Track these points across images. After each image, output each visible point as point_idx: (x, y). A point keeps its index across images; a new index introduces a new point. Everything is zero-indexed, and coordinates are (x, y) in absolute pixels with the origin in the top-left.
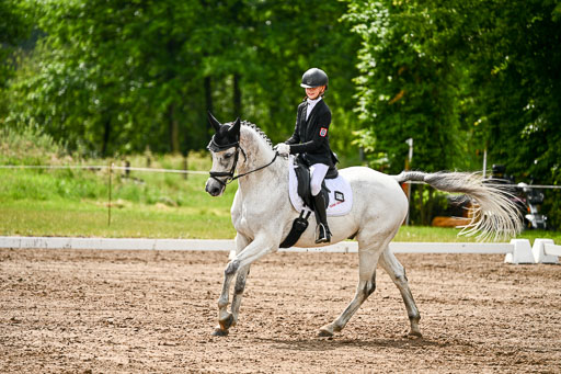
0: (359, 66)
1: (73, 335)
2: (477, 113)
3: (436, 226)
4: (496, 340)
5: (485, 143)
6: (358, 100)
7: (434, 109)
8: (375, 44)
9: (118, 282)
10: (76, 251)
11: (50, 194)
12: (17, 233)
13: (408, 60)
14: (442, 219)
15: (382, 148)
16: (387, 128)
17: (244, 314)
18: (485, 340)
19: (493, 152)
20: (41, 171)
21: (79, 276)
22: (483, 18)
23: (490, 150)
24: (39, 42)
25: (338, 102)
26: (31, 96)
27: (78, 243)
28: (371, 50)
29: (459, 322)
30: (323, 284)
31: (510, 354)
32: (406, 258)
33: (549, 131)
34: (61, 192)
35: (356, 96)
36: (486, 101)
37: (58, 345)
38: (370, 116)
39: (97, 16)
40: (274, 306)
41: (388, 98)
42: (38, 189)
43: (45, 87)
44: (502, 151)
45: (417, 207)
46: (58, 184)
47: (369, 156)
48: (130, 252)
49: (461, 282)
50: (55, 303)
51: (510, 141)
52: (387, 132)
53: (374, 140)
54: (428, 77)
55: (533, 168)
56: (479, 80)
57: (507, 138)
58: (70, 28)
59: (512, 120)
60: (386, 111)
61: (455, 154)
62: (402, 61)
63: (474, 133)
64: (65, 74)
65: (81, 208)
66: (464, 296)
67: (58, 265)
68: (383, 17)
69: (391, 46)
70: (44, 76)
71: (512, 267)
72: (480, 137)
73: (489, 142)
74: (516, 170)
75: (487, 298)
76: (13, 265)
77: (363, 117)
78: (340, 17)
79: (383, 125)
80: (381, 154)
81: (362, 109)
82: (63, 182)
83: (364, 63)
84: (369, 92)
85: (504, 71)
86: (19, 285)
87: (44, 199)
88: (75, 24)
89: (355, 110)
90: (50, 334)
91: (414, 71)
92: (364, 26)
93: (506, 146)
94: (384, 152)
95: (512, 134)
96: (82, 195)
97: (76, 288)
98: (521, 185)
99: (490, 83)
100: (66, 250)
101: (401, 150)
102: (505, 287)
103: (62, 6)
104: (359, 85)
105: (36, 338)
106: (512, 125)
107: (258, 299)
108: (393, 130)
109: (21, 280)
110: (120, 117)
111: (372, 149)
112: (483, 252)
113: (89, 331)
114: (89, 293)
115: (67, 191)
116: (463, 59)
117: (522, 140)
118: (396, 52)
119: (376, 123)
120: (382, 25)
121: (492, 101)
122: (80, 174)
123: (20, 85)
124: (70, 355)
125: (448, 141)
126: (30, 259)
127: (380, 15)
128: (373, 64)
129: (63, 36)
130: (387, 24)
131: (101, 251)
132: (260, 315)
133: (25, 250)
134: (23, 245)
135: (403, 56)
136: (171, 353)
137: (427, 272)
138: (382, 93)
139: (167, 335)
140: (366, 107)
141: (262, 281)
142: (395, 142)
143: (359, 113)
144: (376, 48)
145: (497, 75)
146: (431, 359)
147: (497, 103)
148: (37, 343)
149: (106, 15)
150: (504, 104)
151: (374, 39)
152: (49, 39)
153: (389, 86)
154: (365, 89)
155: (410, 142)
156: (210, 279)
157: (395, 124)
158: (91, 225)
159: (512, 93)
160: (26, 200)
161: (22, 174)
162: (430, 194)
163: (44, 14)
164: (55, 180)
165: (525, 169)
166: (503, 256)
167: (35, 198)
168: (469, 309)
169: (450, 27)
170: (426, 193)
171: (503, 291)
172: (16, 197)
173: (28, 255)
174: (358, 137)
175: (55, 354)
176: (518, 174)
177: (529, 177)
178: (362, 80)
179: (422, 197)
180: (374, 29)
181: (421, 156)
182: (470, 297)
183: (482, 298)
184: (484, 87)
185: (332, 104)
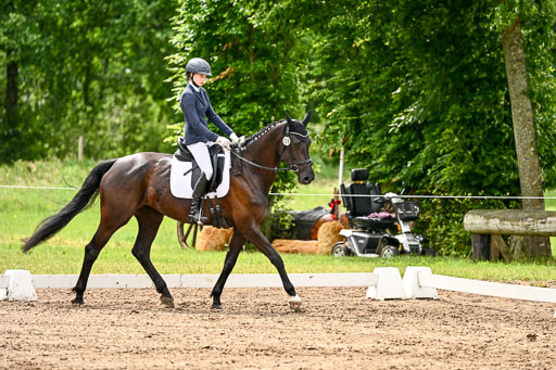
0: (174, 40)
2: (330, 100)
5: (341, 140)
6: (170, 85)
8: (194, 12)
14: (284, 241)
19: (352, 152)
23: (348, 148)
25: (147, 89)
28: (190, 20)
32: (234, 294)
33: (426, 123)
35: (169, 80)
36: (341, 83)
44: (363, 150)
51: (375, 137)
54: (263, 54)
55: (404, 172)
56: (333, 58)
57: (371, 132)
59: (378, 109)
63: (327, 127)
66: (310, 344)
69: (215, 13)
71: (375, 305)
72: (335, 133)
73: (346, 140)
74: (383, 175)
75: (340, 346)
77: (176, 107)
81: (177, 98)
83: (179, 37)
85: (367, 43)
91: (247, 44)
93: (369, 143)
95: (378, 128)
98: (389, 195)
99: (348, 61)
102: (365, 331)
104: (174, 65)
106: (377, 115)
107: (36, 352)
112: (338, 285)
117: (389, 135)
121: (351, 84)
128: (191, 36)
141: (41, 328)
143: (173, 103)
144: (196, 17)
145: (358, 49)
147: (357, 86)
150: (366, 89)
154: (181, 70)
159: (379, 73)
165: (394, 173)
166: (364, 290)
176: (384, 181)
177: (399, 183)
178: (177, 58)
182: (318, 344)
183: (334, 345)
184: (341, 67)
185: (140, 91)
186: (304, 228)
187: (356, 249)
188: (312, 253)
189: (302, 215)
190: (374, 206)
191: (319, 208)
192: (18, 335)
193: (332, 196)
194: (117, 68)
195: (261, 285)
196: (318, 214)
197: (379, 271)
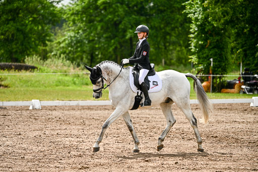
0: (191, 30)
1: (81, 139)
2: (238, 47)
3: (223, 92)
4: (248, 137)
5: (241, 60)
6: (191, 44)
7: (221, 47)
8: (197, 22)
9: (98, 118)
10: (81, 106)
11: (70, 83)
12: (58, 100)
13: (210, 27)
14: (225, 90)
15: (200, 62)
16: (202, 54)
17: (149, 129)
18: (244, 137)
19: (244, 63)
20: (66, 75)
21: (82, 116)
22: (240, 10)
23: (243, 62)
24: (64, 24)
26: (62, 45)
27: (82, 103)
28: (196, 25)
29: (233, 130)
30: (179, 117)
31: (254, 143)
34: (75, 83)
35: (190, 42)
36: (241, 43)
37: (76, 143)
38: (196, 50)
39: (87, 13)
40: (160, 126)
41: (202, 43)
42: (66, 82)
43: (67, 42)
44: (248, 62)
45: (215, 85)
46: (73, 80)
47: (195, 66)
48: (102, 106)
49: (233, 114)
50: (74, 127)
51: (251, 58)
52: (202, 56)
53: (197, 60)
54: (218, 34)
56: (238, 35)
58: (76, 18)
59: (252, 50)
60: (202, 48)
61: (229, 64)
62: (208, 28)
63: (237, 55)
64: (75, 37)
65: (82, 89)
66: (234, 120)
67: (74, 112)
68: (200, 11)
69: (203, 22)
70: (66, 37)
71: (253, 108)
72: (239, 57)
73: (243, 59)
74: (254, 70)
76: (57, 112)
77: (193, 50)
78: (183, 11)
79: (201, 53)
80: (200, 65)
81: (193, 47)
82: (75, 79)
83: (193, 29)
84: (195, 41)
85: (248, 31)
86: (59, 120)
87: (68, 86)
88: (78, 17)
89: (190, 48)
90: (72, 139)
91: (213, 32)
92: (192, 15)
93: (249, 60)
94: (201, 64)
95: (251, 56)
96: (83, 84)
97: (82, 121)
98: (256, 75)
99: (242, 36)
100: (78, 106)
101: (208, 63)
102: (250, 116)
103: (73, 9)
104: (191, 38)
105: (67, 141)
106: (252, 52)
107: (154, 123)
108: (205, 55)
109: (60, 118)
110: (97, 53)
111: (197, 63)
112: (242, 102)
113: (88, 138)
114: (87, 123)
115: (77, 82)
116: (233, 27)
117: (256, 58)
118: (205, 25)
119: (198, 52)
120: (199, 14)
121: (244, 43)
122: (82, 76)
123: (57, 41)
124: (81, 147)
125: (226, 59)
126: (63, 110)
127: (198, 10)
128: (196, 29)
129: (74, 21)
130: (201, 13)
131: (91, 106)
132: (155, 130)
133: (61, 106)
134: (60, 104)
135: (208, 26)
136: (120, 145)
137: (220, 111)
138: (200, 41)
139: (118, 139)
140: (194, 46)
141: (155, 116)
142: (206, 60)
143: (191, 49)
144: (198, 23)
145: (246, 33)
146: (223, 145)
147: (245, 44)
148: (67, 143)
149: (90, 13)
150: (248, 44)
151: (197, 20)
152: (68, 23)
153: (203, 38)
154: (193, 39)
155: (212, 60)
156: (134, 116)
157: (205, 53)
158: (87, 96)
159: (251, 40)
160: (61, 87)
161: (59, 76)
162: (220, 80)
163: (66, 13)
164: (72, 79)
165: (257, 69)
166: (249, 104)
167: (64, 86)
168: (237, 125)
169: (228, 15)
170: (218, 80)
171: (250, 117)
172: (57, 86)
173: (62, 108)
174: (191, 58)
175: (74, 147)
176: (254, 71)
178: (192, 36)
179: (217, 81)
180: (196, 16)
181: (216, 65)
182: (237, 120)
183: (242, 120)
184: (240, 37)
185: (180, 45)
186: (231, 85)
187: (246, 91)
188: (233, 93)
189: (230, 82)
190: (252, 79)
191: (235, 80)
192: (149, 118)
193: (239, 76)
194: (173, 39)
195: (219, 103)
196: (235, 81)
197: (253, 98)
